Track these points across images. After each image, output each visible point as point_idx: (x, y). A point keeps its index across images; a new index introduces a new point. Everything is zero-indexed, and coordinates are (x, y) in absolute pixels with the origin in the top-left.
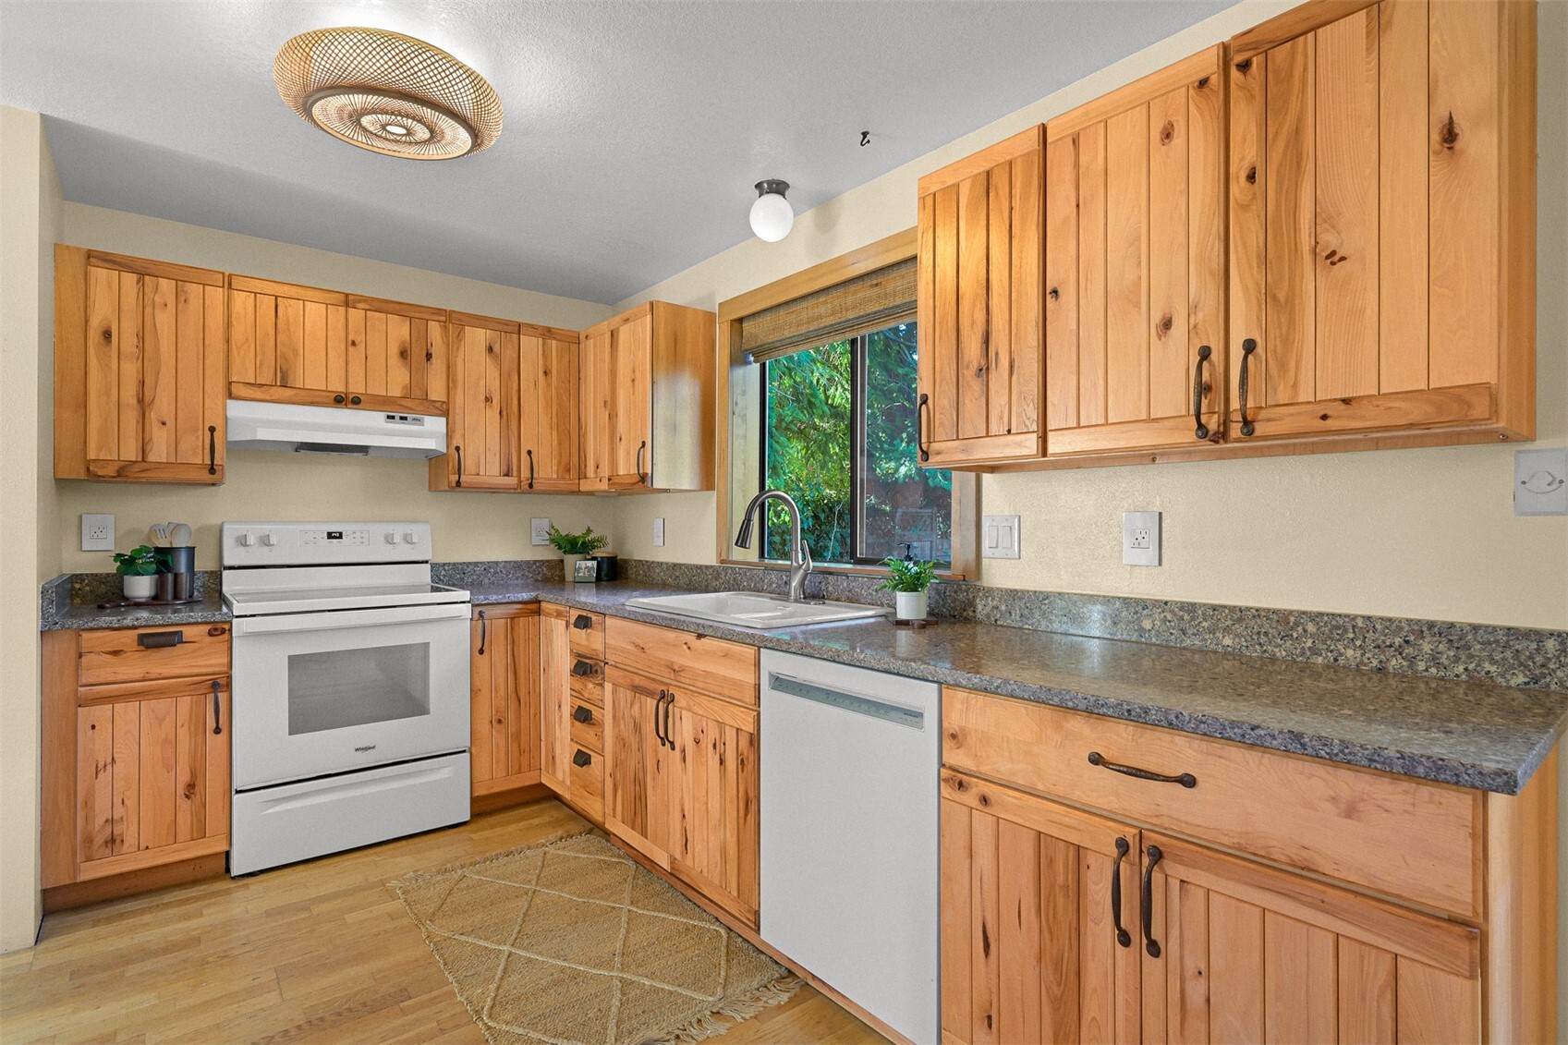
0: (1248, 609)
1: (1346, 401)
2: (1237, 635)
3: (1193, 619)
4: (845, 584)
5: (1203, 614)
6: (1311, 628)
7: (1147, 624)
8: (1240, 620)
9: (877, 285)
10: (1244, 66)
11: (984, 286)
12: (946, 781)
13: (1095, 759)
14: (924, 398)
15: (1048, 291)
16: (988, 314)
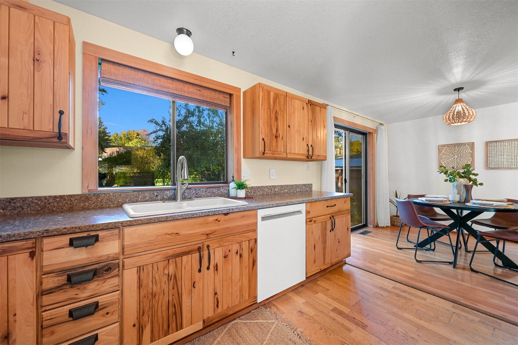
0: (288, 185)
1: (319, 155)
2: (287, 190)
5: (283, 187)
6: (295, 187)
7: (276, 190)
8: (287, 187)
10: (311, 105)
11: (276, 118)
12: (308, 221)
13: (327, 207)
14: (263, 139)
15: (288, 125)
16: (278, 125)
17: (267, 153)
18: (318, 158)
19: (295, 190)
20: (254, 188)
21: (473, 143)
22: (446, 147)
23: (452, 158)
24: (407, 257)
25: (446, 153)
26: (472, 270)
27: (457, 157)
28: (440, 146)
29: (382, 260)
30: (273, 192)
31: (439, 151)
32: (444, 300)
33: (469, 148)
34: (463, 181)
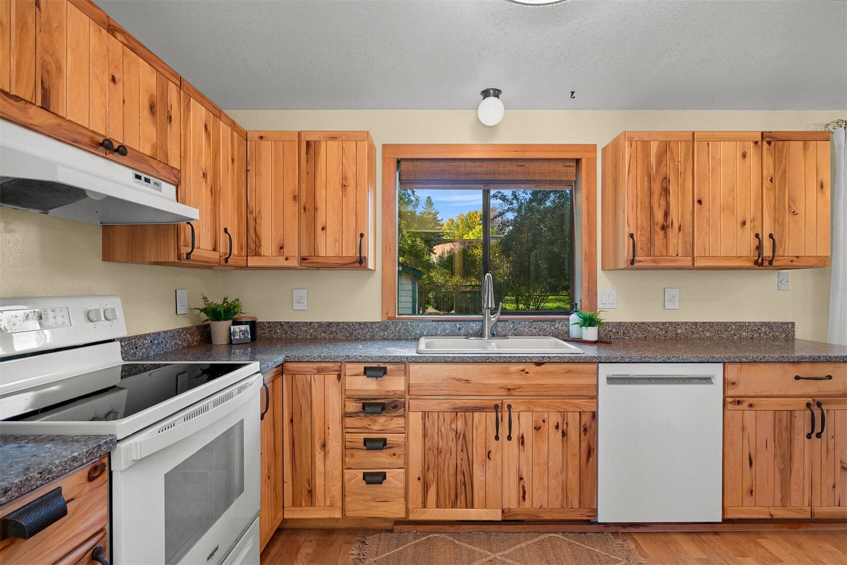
0: (715, 322)
1: (797, 257)
2: (712, 332)
4: (511, 326)
5: (700, 325)
6: (734, 327)
7: (679, 331)
8: (712, 327)
9: (522, 166)
10: (769, 143)
11: (666, 191)
12: (731, 403)
13: (797, 378)
14: (632, 236)
15: (696, 200)
16: (668, 204)
17: (640, 261)
18: (794, 263)
20: (623, 326)
30: (669, 334)
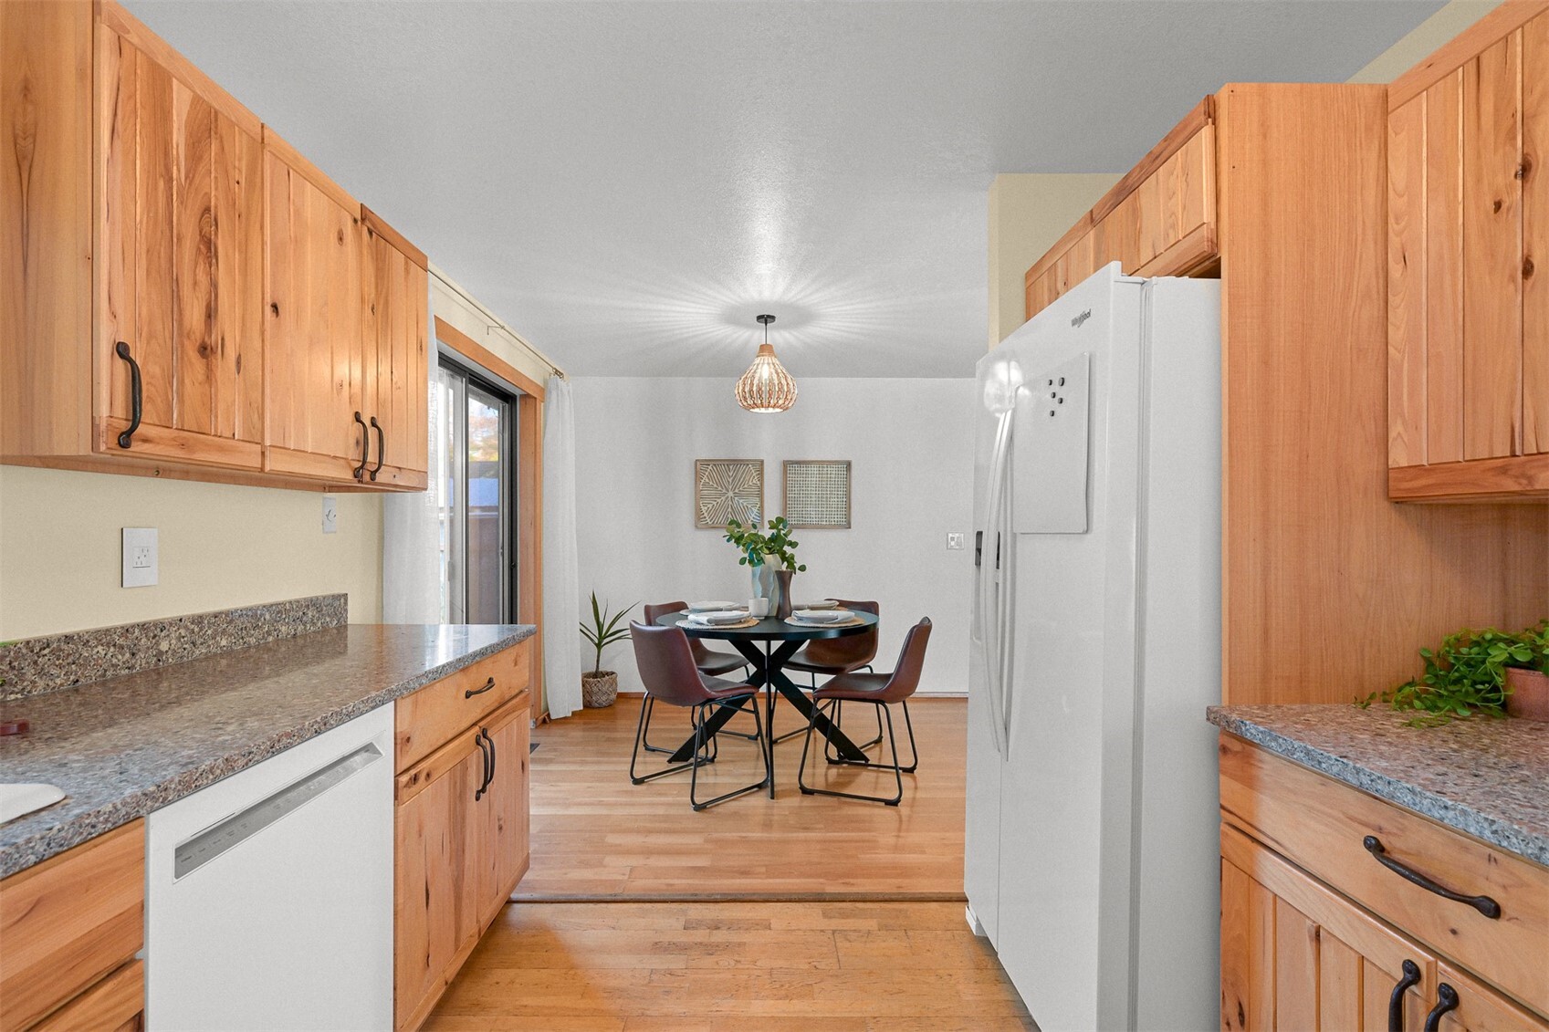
0: (236, 611)
1: (400, 469)
2: (230, 635)
3: (201, 630)
5: (208, 623)
6: (267, 617)
7: (164, 646)
8: (231, 621)
10: (370, 232)
11: (208, 247)
13: (469, 692)
14: (122, 351)
15: (269, 300)
16: (214, 285)
17: (146, 440)
18: (396, 481)
19: (269, 633)
21: (762, 462)
22: (710, 467)
23: (723, 498)
24: (670, 805)
25: (711, 483)
26: (805, 792)
27: (732, 495)
28: (698, 463)
29: (612, 839)
30: (141, 661)
31: (698, 476)
32: (801, 904)
33: (754, 474)
34: (772, 560)
